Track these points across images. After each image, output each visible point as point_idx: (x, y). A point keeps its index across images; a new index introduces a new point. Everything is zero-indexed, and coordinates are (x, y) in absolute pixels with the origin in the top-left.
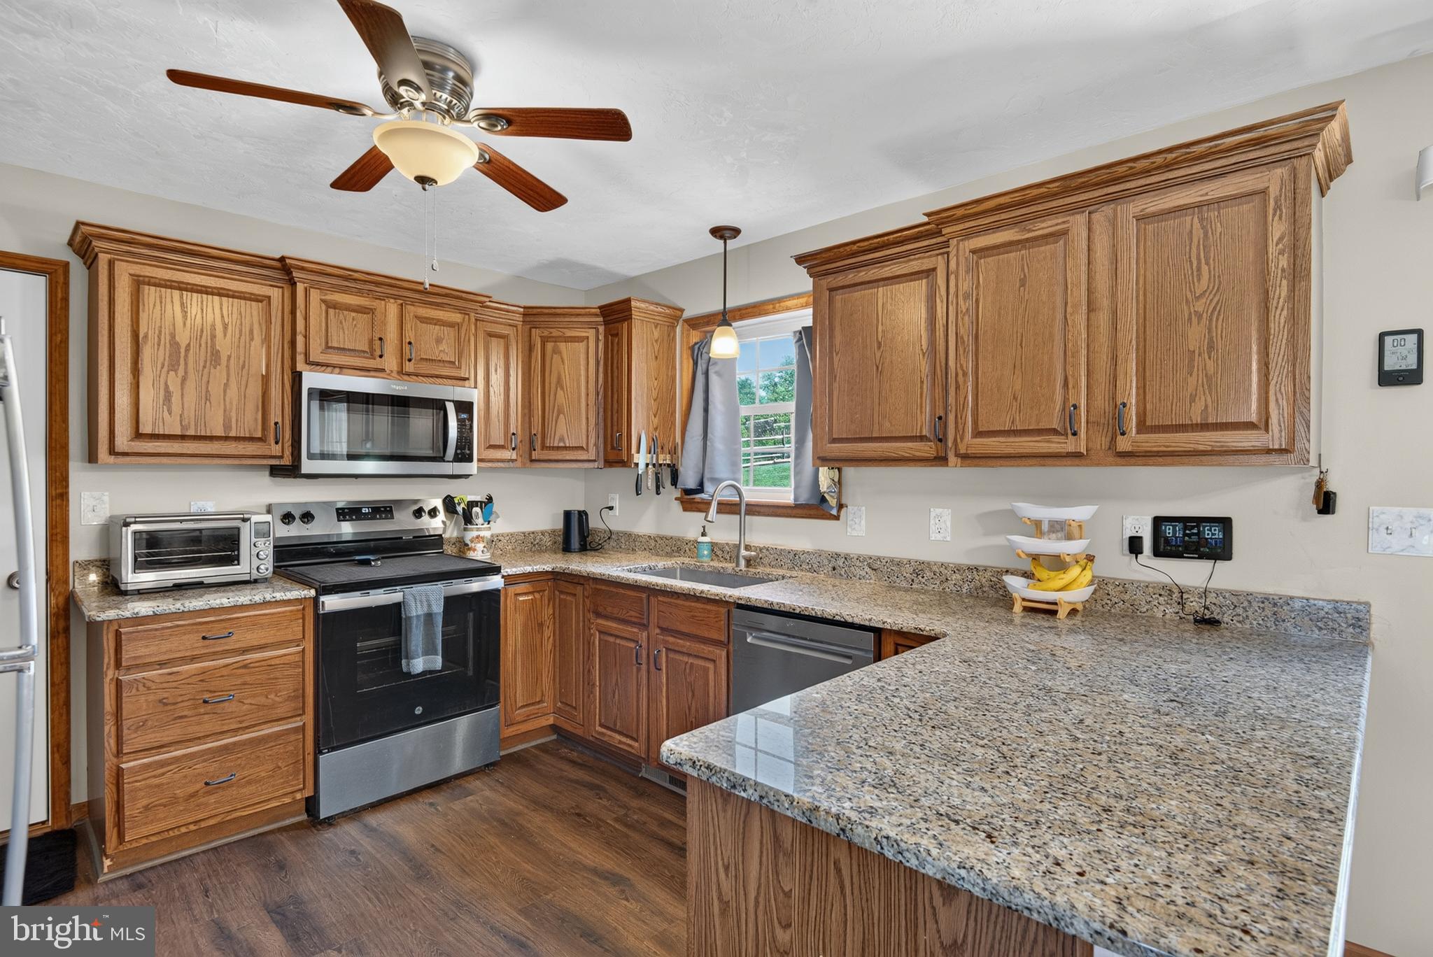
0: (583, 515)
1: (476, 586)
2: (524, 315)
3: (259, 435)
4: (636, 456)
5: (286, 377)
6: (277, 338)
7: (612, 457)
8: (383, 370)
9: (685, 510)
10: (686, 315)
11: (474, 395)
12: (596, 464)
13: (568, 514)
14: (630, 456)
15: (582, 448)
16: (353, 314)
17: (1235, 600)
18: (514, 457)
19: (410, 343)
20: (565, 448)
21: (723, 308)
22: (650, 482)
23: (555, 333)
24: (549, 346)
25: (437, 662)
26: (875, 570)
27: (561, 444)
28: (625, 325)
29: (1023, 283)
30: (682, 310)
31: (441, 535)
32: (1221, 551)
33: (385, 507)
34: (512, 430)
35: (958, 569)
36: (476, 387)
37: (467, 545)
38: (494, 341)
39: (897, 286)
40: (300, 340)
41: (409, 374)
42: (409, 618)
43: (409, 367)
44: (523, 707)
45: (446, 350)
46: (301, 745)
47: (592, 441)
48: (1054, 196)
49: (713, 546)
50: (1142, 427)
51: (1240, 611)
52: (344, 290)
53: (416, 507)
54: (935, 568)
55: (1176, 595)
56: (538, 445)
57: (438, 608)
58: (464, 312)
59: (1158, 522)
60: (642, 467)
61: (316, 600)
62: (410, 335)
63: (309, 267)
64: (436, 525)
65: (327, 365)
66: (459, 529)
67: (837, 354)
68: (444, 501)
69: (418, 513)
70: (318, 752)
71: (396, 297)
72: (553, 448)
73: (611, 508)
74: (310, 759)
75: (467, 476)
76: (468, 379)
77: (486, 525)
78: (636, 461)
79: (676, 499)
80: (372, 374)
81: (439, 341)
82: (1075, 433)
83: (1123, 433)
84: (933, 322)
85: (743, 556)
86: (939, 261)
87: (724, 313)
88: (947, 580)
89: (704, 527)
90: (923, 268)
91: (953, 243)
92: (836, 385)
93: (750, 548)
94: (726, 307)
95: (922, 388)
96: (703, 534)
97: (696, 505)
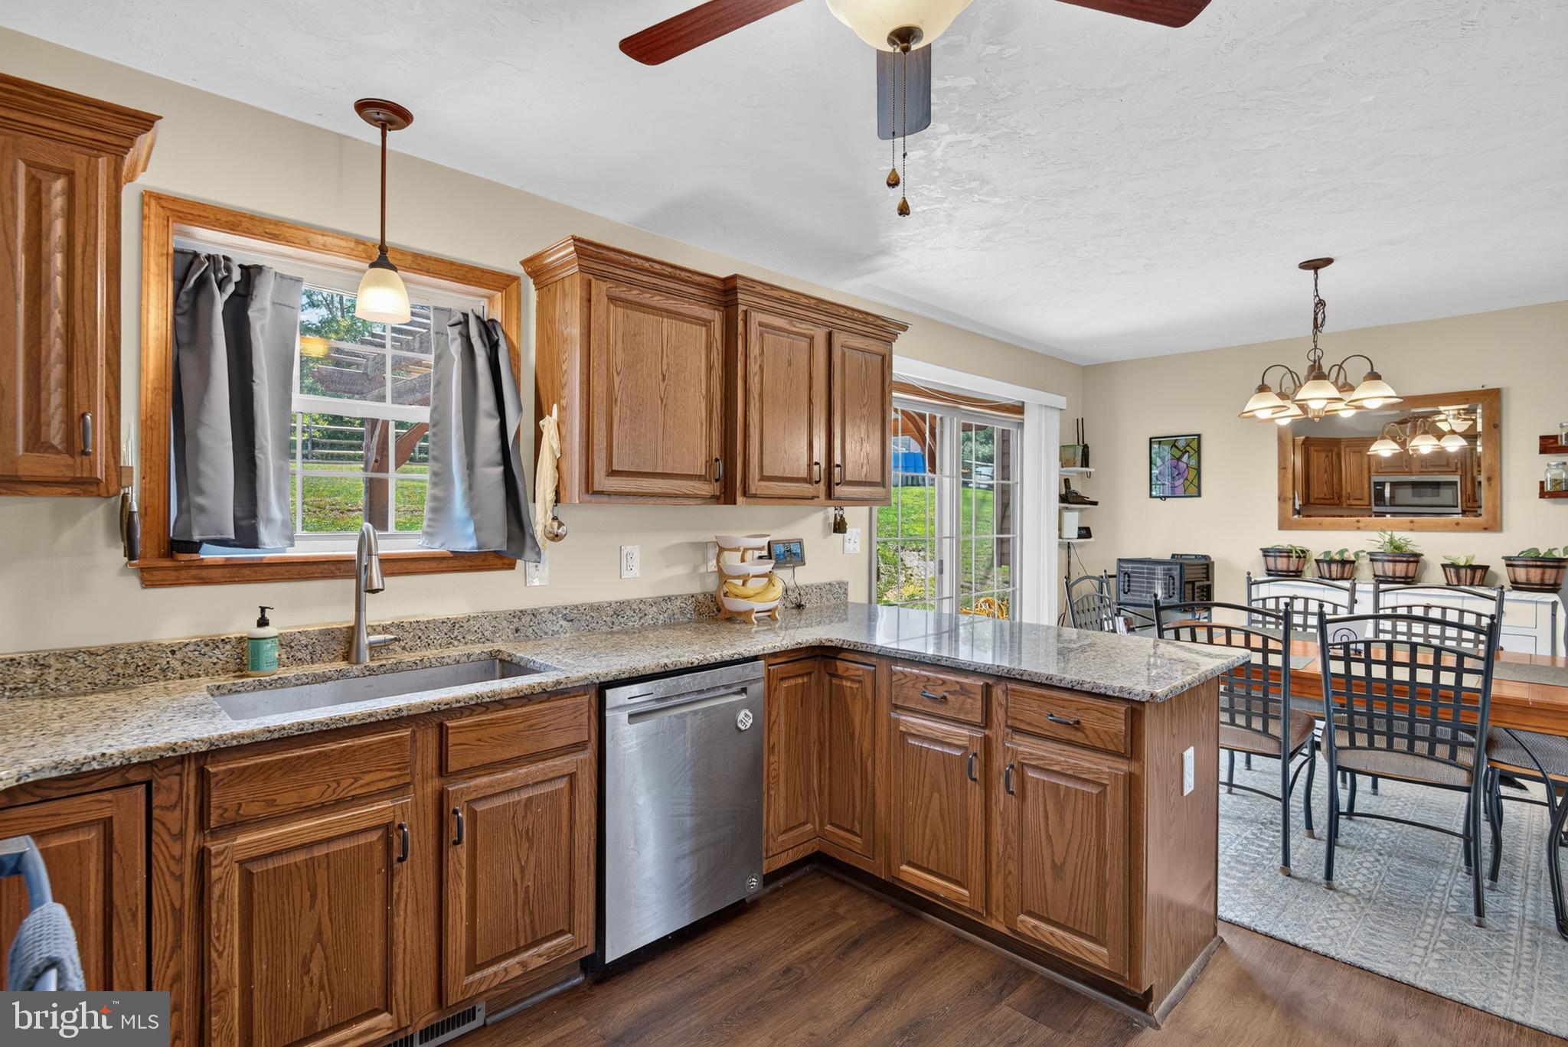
9: (148, 583)
17: (807, 590)
26: (571, 621)
29: (790, 364)
32: (801, 559)
35: (655, 602)
39: (681, 323)
49: (286, 643)
50: (846, 484)
51: (808, 596)
54: (635, 606)
55: (787, 593)
82: (817, 482)
83: (838, 484)
84: (710, 368)
85: (370, 643)
86: (716, 316)
87: (383, 248)
88: (646, 615)
89: (263, 609)
90: (704, 316)
91: (741, 308)
92: (616, 409)
93: (374, 630)
94: (387, 239)
95: (701, 430)
96: (263, 622)
97: (194, 572)
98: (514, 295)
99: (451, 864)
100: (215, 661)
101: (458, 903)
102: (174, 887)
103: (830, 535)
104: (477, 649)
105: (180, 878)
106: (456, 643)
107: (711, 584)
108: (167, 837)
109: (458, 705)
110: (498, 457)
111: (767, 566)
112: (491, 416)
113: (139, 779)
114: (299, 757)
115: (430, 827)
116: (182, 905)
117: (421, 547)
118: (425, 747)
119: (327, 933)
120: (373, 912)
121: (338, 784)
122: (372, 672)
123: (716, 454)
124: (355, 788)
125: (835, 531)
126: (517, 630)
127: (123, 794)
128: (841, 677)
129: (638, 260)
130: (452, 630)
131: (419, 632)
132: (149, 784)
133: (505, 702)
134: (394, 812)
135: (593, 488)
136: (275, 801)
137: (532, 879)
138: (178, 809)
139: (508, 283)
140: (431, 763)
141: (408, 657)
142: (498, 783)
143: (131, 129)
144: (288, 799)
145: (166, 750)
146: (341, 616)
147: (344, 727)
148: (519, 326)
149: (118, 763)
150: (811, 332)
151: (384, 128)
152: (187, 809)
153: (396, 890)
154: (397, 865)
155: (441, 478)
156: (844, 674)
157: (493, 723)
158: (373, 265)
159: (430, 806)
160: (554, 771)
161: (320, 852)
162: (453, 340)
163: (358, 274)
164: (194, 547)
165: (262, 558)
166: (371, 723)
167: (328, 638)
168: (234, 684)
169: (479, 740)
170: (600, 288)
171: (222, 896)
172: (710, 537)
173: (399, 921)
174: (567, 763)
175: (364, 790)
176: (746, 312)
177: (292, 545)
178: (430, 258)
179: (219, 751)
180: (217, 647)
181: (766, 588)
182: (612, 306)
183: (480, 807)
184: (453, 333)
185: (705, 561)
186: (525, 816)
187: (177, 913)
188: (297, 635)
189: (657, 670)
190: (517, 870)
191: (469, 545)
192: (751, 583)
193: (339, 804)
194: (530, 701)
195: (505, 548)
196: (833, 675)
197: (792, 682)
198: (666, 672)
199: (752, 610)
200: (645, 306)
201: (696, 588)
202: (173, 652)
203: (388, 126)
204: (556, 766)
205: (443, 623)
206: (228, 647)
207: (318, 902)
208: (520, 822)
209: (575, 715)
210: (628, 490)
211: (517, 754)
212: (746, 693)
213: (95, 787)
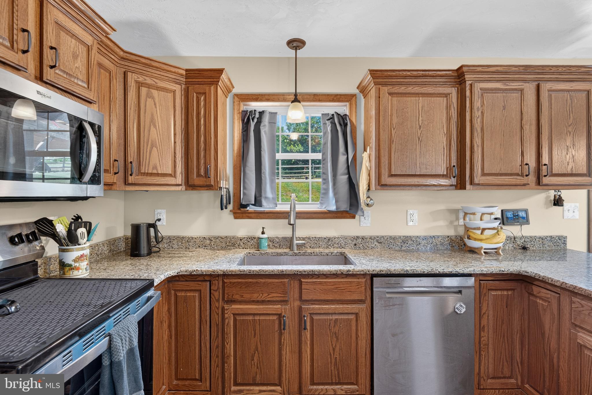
0: (151, 227)
2: (122, 58)
4: (221, 182)
9: (236, 218)
12: (180, 188)
13: (136, 227)
14: (217, 182)
15: (170, 175)
17: (531, 239)
20: (158, 175)
21: (295, 92)
23: (149, 81)
24: (144, 90)
26: (381, 243)
27: (154, 171)
28: (212, 88)
29: (505, 108)
32: (526, 221)
34: (114, 156)
35: (425, 238)
38: (102, 73)
39: (430, 98)
43: (50, 75)
47: (179, 170)
49: (270, 240)
50: (552, 175)
51: (532, 243)
54: (413, 239)
55: (513, 239)
56: (135, 169)
59: (503, 211)
60: (223, 190)
67: (394, 129)
72: (146, 174)
73: (160, 220)
78: (220, 185)
79: (230, 211)
82: (527, 176)
83: (545, 176)
84: (449, 119)
85: (297, 244)
86: (453, 92)
87: (296, 95)
88: (420, 244)
89: (263, 228)
90: (445, 92)
91: (468, 83)
92: (393, 146)
93: (300, 239)
94: (297, 91)
95: (444, 151)
96: (263, 233)
97: (247, 215)
98: (354, 103)
99: (303, 337)
100: (252, 244)
101: (306, 355)
102: (216, 316)
103: (552, 207)
104: (336, 251)
105: (218, 314)
106: (330, 247)
107: (461, 231)
108: (215, 300)
109: (305, 273)
110: (346, 171)
111: (496, 224)
112: (344, 155)
113: (208, 279)
114: (251, 282)
115: (296, 320)
116: (219, 322)
117: (318, 208)
118: (294, 288)
119: (259, 349)
120: (275, 346)
121: (263, 294)
122: (296, 255)
123: (454, 162)
124: (268, 298)
125: (555, 204)
126: (355, 245)
127: (204, 283)
128: (536, 297)
129: (403, 72)
130: (328, 242)
131: (317, 241)
132: (210, 281)
133: (327, 275)
134: (281, 310)
135: (381, 183)
136: (243, 296)
137: (338, 354)
138: (217, 292)
139: (351, 98)
140: (297, 295)
141: (309, 251)
142: (323, 309)
143: (218, 75)
144: (247, 296)
145: (212, 272)
146: (288, 233)
147: (263, 274)
148: (356, 116)
149: (200, 274)
150: (522, 87)
151: (296, 50)
152: (220, 292)
153: (282, 341)
154: (283, 331)
155: (325, 180)
156: (538, 295)
157: (321, 283)
158: (292, 102)
159: (296, 311)
160: (348, 310)
161: (257, 318)
162: (329, 125)
163: (287, 107)
164: (245, 206)
165: (265, 211)
166: (272, 274)
167: (284, 240)
168: (254, 253)
169: (314, 289)
170: (385, 90)
171: (228, 324)
172: (458, 206)
173: (284, 353)
174: (354, 308)
175: (272, 299)
176: (471, 85)
177: (277, 206)
178: (320, 95)
179: (229, 275)
180: (253, 240)
181: (494, 236)
182: (390, 97)
183: (315, 317)
184: (328, 123)
185: (457, 219)
186: (335, 326)
187: (217, 325)
188: (275, 238)
189: (402, 272)
190: (331, 349)
191: (333, 208)
192: (487, 232)
193: (263, 302)
194: (338, 276)
195: (348, 210)
196: (531, 294)
197: (499, 293)
198: (407, 274)
199: (482, 248)
200: (409, 94)
201: (451, 233)
202: (241, 240)
203: (298, 48)
204: (349, 307)
205: (325, 239)
206: (255, 240)
207: (256, 336)
208: (332, 328)
209: (358, 287)
210: (399, 183)
211: (331, 298)
212: (461, 294)
213: (197, 279)
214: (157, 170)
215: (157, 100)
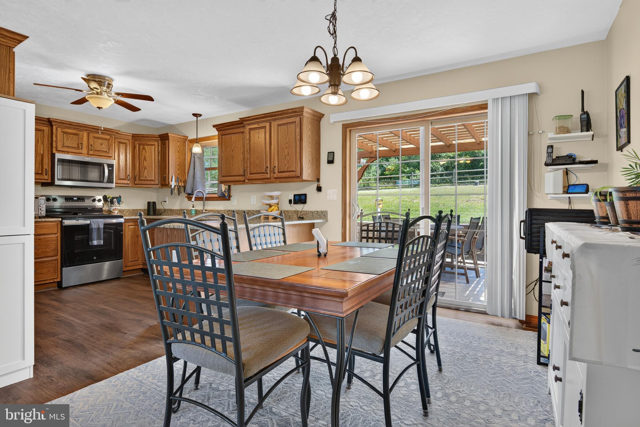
0: (154, 203)
1: (114, 221)
2: (132, 136)
3: (40, 172)
4: (171, 182)
5: (49, 156)
6: (46, 142)
7: (163, 184)
8: (82, 153)
9: (189, 201)
10: (189, 138)
11: (115, 162)
13: (149, 203)
14: (169, 183)
15: (153, 180)
16: (72, 136)
17: (306, 212)
18: (129, 182)
19: (91, 145)
22: (176, 191)
23: (143, 143)
24: (141, 147)
25: (102, 242)
26: (238, 214)
27: (146, 179)
28: (167, 141)
29: (259, 137)
30: (188, 137)
31: (102, 208)
32: (304, 202)
33: (82, 198)
34: (128, 174)
36: (115, 159)
37: (112, 211)
38: (121, 145)
39: (236, 135)
40: (54, 143)
41: (91, 155)
42: (92, 229)
43: (91, 152)
44: (131, 262)
45: (104, 147)
46: (56, 265)
47: (157, 177)
48: (263, 118)
50: (279, 172)
51: (307, 215)
52: (69, 128)
53: (93, 199)
55: (297, 213)
56: (137, 178)
57: (102, 226)
58: (110, 135)
59: (295, 195)
60: (173, 187)
61: (61, 222)
62: (91, 142)
63: (57, 121)
64: (100, 204)
65: (63, 151)
66: (109, 207)
67: (223, 153)
68: (103, 197)
69: (94, 200)
70: (62, 267)
71: (86, 130)
72: (143, 180)
73: (165, 202)
74: (59, 270)
75: (111, 188)
76: (112, 157)
77: (119, 205)
78: (171, 184)
79: (186, 197)
80: (78, 154)
81: (101, 144)
82: (267, 173)
83: (275, 173)
103: (319, 192)
150: (265, 125)
203: (198, 117)
214: (146, 178)
215: (147, 150)
